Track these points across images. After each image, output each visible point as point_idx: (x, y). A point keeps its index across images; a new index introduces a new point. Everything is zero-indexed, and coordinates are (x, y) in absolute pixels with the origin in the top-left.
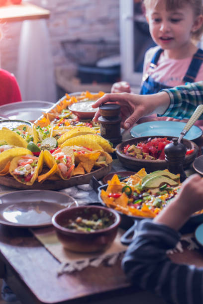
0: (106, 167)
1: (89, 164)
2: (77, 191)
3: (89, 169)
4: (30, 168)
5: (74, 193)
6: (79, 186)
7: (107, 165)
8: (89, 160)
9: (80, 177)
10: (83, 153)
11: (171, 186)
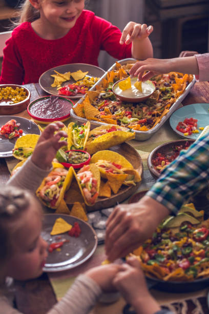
0: (134, 186)
1: (116, 185)
2: (100, 217)
3: (115, 190)
4: (56, 189)
5: (97, 220)
6: (104, 211)
7: (135, 184)
8: (116, 180)
9: (106, 200)
10: (112, 172)
11: (193, 225)
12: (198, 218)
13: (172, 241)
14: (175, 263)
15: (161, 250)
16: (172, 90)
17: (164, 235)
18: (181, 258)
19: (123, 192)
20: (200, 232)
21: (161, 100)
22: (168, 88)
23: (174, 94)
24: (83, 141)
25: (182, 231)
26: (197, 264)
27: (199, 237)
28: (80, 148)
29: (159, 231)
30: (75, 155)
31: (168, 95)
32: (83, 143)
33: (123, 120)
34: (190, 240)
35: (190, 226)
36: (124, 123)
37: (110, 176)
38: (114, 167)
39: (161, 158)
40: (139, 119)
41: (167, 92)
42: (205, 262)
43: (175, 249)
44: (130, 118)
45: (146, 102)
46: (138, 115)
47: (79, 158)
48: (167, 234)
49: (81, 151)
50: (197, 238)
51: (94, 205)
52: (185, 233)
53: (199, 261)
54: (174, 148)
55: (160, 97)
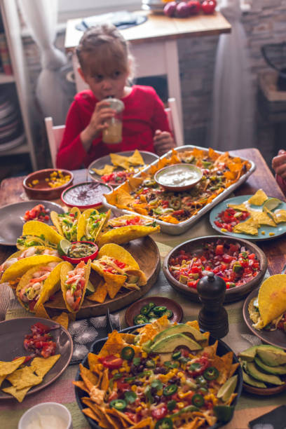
0: (137, 290)
1: (114, 288)
2: (86, 328)
3: (112, 294)
4: (40, 288)
5: (81, 331)
6: (92, 320)
7: (139, 288)
8: (114, 282)
9: (96, 307)
10: (110, 271)
11: (191, 351)
12: (200, 342)
13: (156, 373)
14: (148, 407)
15: (138, 384)
16: (224, 180)
17: (149, 363)
18: (158, 401)
19: (121, 297)
20: (196, 364)
21: (208, 190)
22: (219, 177)
23: (224, 184)
24: (96, 231)
25: (174, 359)
26: (176, 412)
27: (194, 370)
28: (90, 240)
29: (144, 355)
30: (79, 247)
31: (218, 185)
32: (95, 234)
33: (157, 211)
34: (180, 374)
35: (187, 352)
36: (157, 214)
37: (108, 277)
38: (115, 266)
39: (184, 256)
40: (175, 210)
41: (217, 181)
42: (187, 411)
43: (155, 385)
44: (165, 208)
45: (191, 191)
46: (175, 205)
47: (83, 252)
48: (153, 362)
49: (90, 243)
50: (191, 372)
51: (77, 311)
52: (177, 363)
53: (181, 409)
54: (204, 246)
55: (209, 186)
